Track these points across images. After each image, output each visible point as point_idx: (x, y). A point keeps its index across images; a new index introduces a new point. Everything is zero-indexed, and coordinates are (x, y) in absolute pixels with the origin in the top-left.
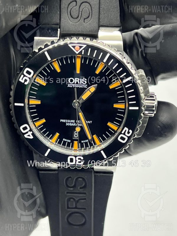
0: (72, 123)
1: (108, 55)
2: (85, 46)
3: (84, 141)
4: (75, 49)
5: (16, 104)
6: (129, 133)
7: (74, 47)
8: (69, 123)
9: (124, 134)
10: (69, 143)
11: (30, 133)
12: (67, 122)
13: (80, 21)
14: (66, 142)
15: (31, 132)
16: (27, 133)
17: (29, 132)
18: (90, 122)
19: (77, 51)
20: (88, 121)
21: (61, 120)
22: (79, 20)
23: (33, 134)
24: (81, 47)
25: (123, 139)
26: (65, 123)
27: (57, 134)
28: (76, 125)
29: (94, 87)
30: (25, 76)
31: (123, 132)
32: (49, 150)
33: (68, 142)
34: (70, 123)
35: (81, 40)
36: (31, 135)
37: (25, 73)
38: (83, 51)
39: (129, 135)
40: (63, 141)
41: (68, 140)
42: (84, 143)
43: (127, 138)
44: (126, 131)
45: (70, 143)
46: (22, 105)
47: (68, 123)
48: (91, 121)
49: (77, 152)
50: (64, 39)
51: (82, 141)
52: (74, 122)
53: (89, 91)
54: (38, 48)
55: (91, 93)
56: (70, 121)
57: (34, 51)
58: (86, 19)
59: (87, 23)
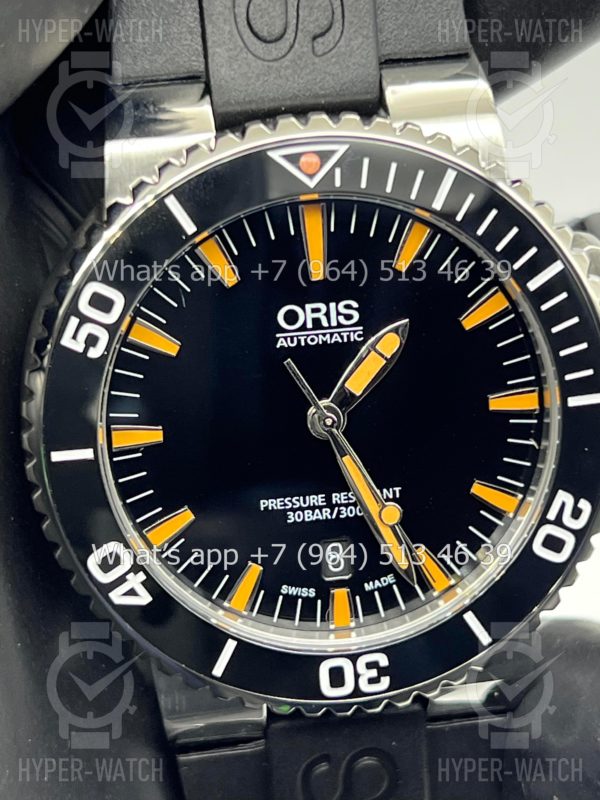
0: (313, 508)
1: (450, 176)
2: (342, 149)
3: (377, 583)
4: (299, 168)
5: (57, 456)
6: (576, 513)
7: (294, 159)
8: (302, 509)
9: (558, 522)
10: (309, 604)
11: (136, 581)
12: (290, 505)
13: (296, 45)
14: (297, 597)
15: (142, 576)
16: (122, 580)
17: (130, 576)
18: (394, 492)
19: (311, 176)
20: (385, 491)
21: (263, 504)
22: (288, 44)
23: (151, 584)
24: (324, 156)
25: (554, 544)
26: (283, 513)
27: (254, 571)
28: (331, 514)
29: (396, 330)
30: (84, 320)
31: (552, 516)
32: (230, 645)
33: (304, 599)
34: (307, 508)
35: (321, 125)
36: (141, 590)
37: (83, 305)
38: (338, 172)
39: (579, 524)
40: (281, 598)
41: (305, 589)
42: (376, 594)
43: (570, 541)
45: (314, 600)
46: (87, 454)
47: (294, 510)
48: (397, 489)
49: (350, 637)
50: (243, 133)
51: (366, 585)
52: (321, 504)
53: (373, 352)
54: (131, 187)
55: (386, 359)
56: (305, 502)
57: (113, 201)
58: (320, 40)
59: (325, 54)
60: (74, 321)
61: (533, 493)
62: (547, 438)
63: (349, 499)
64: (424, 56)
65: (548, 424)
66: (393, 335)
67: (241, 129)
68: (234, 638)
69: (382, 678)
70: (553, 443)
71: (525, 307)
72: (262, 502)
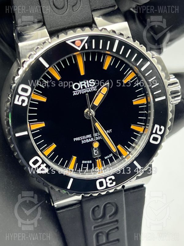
0: (88, 139)
1: (117, 42)
2: (86, 38)
4: (75, 45)
6: (160, 130)
7: (74, 42)
9: (156, 133)
16: (39, 167)
18: (110, 131)
19: (79, 47)
20: (107, 131)
21: (75, 139)
23: (48, 166)
24: (82, 41)
25: (155, 139)
26: (80, 141)
27: (74, 158)
28: (94, 139)
29: (105, 86)
30: (20, 95)
31: (154, 132)
32: (72, 180)
33: (89, 164)
34: (85, 139)
35: (79, 32)
37: (20, 91)
38: (86, 45)
39: (161, 133)
40: (82, 164)
42: (108, 159)
43: (160, 138)
44: (157, 128)
45: (91, 164)
46: (26, 133)
47: (83, 140)
48: (111, 130)
50: (58, 37)
51: (105, 157)
52: (90, 137)
53: (100, 93)
54: (28, 56)
55: (104, 95)
56: (86, 137)
57: (24, 61)
58: (74, 7)
59: (76, 11)
60: (17, 96)
61: (148, 126)
62: (150, 110)
63: (98, 135)
64: (103, 7)
65: (150, 106)
66: (105, 88)
67: (57, 36)
68: (72, 178)
69: (113, 182)
70: (152, 111)
71: (140, 75)
72: (74, 139)
